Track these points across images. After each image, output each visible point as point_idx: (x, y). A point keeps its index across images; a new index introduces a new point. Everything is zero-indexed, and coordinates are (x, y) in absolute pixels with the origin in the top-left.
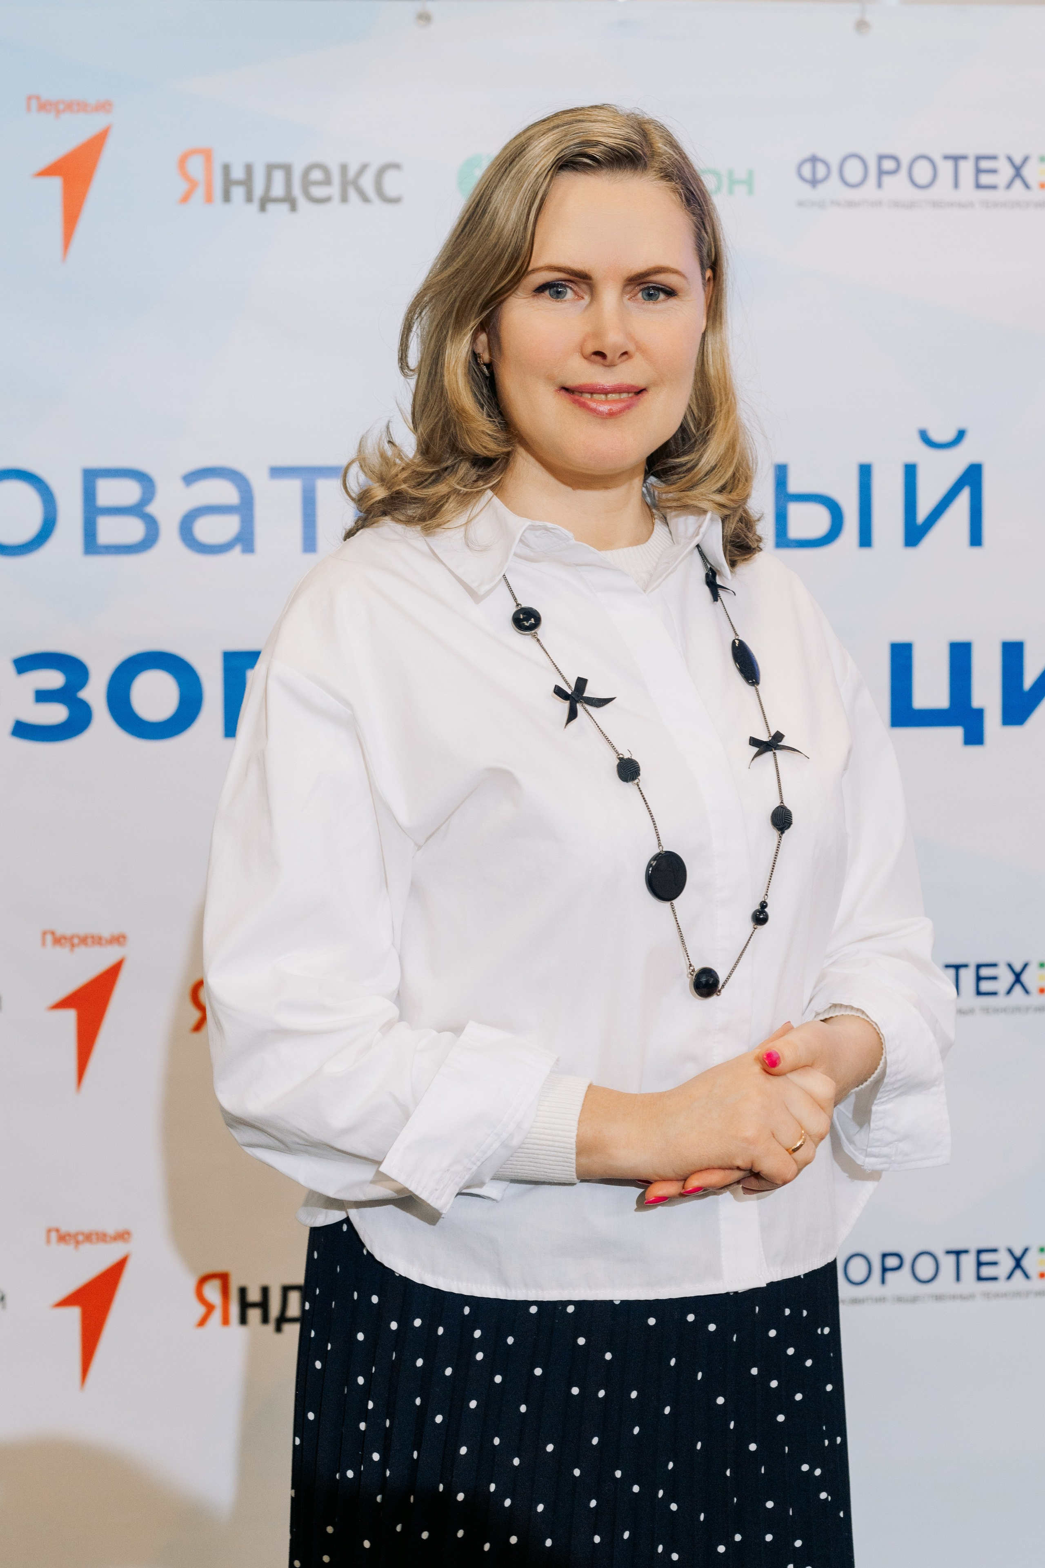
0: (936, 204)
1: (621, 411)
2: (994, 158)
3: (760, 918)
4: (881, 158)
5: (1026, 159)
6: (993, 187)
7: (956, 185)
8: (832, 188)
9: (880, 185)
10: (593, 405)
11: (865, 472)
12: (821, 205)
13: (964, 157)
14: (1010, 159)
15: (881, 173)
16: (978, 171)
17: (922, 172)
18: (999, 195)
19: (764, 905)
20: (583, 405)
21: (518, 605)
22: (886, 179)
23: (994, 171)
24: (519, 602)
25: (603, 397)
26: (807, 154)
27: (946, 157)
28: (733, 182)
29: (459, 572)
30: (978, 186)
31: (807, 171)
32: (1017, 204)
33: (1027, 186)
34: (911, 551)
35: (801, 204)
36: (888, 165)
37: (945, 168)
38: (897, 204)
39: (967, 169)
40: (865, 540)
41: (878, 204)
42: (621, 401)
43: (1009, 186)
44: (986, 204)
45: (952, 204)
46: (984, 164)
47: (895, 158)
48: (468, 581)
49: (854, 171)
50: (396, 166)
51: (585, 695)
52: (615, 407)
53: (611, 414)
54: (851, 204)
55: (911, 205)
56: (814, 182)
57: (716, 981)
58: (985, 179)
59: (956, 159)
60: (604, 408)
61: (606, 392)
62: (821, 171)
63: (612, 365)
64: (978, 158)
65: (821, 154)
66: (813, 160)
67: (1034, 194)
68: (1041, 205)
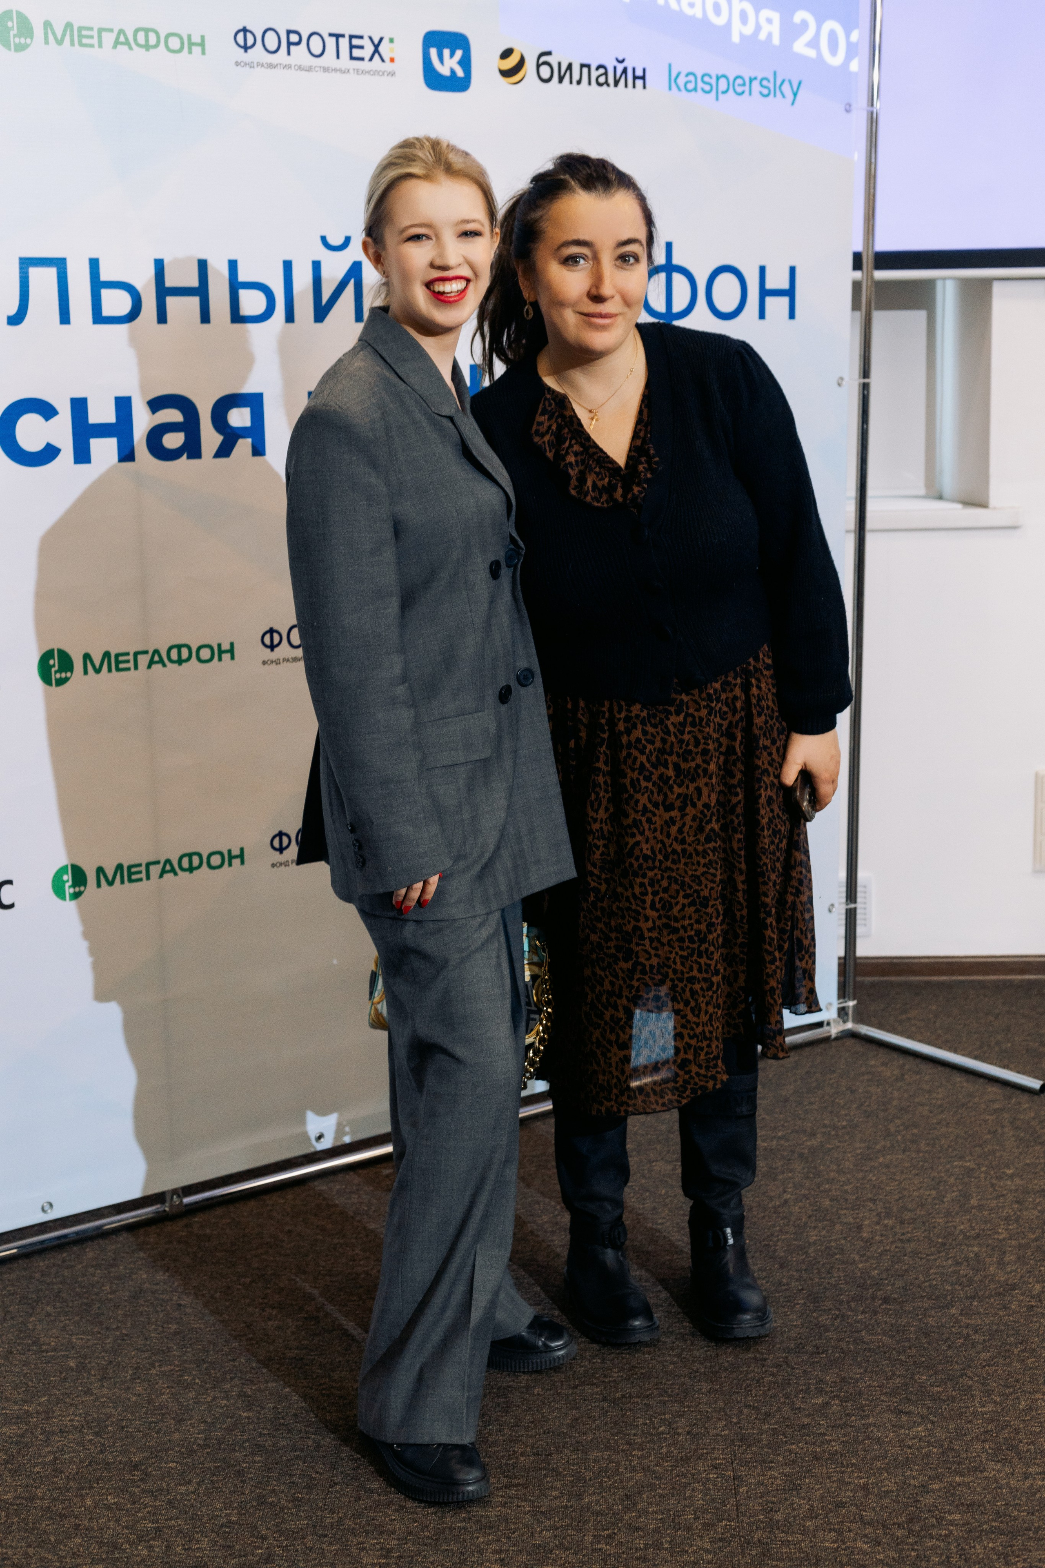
0: (326, 70)
2: (361, 37)
4: (289, 32)
5: (381, 39)
6: (362, 59)
7: (338, 57)
8: (258, 53)
9: (289, 53)
11: (288, 266)
12: (251, 65)
13: (343, 36)
14: (371, 38)
15: (289, 44)
16: (352, 47)
17: (316, 45)
18: (365, 65)
22: (292, 48)
23: (362, 47)
26: (241, 27)
27: (331, 35)
28: (191, 44)
30: (352, 58)
31: (241, 39)
32: (376, 73)
33: (383, 60)
34: (319, 325)
35: (237, 64)
36: (294, 38)
37: (331, 42)
38: (300, 68)
39: (344, 43)
40: (290, 317)
41: (288, 67)
43: (371, 59)
44: (357, 71)
45: (336, 70)
46: (355, 42)
47: (298, 33)
49: (271, 41)
54: (271, 66)
55: (309, 69)
56: (246, 48)
58: (356, 53)
59: (338, 36)
62: (251, 39)
64: (351, 37)
65: (250, 27)
66: (245, 30)
67: (388, 66)
68: (392, 74)
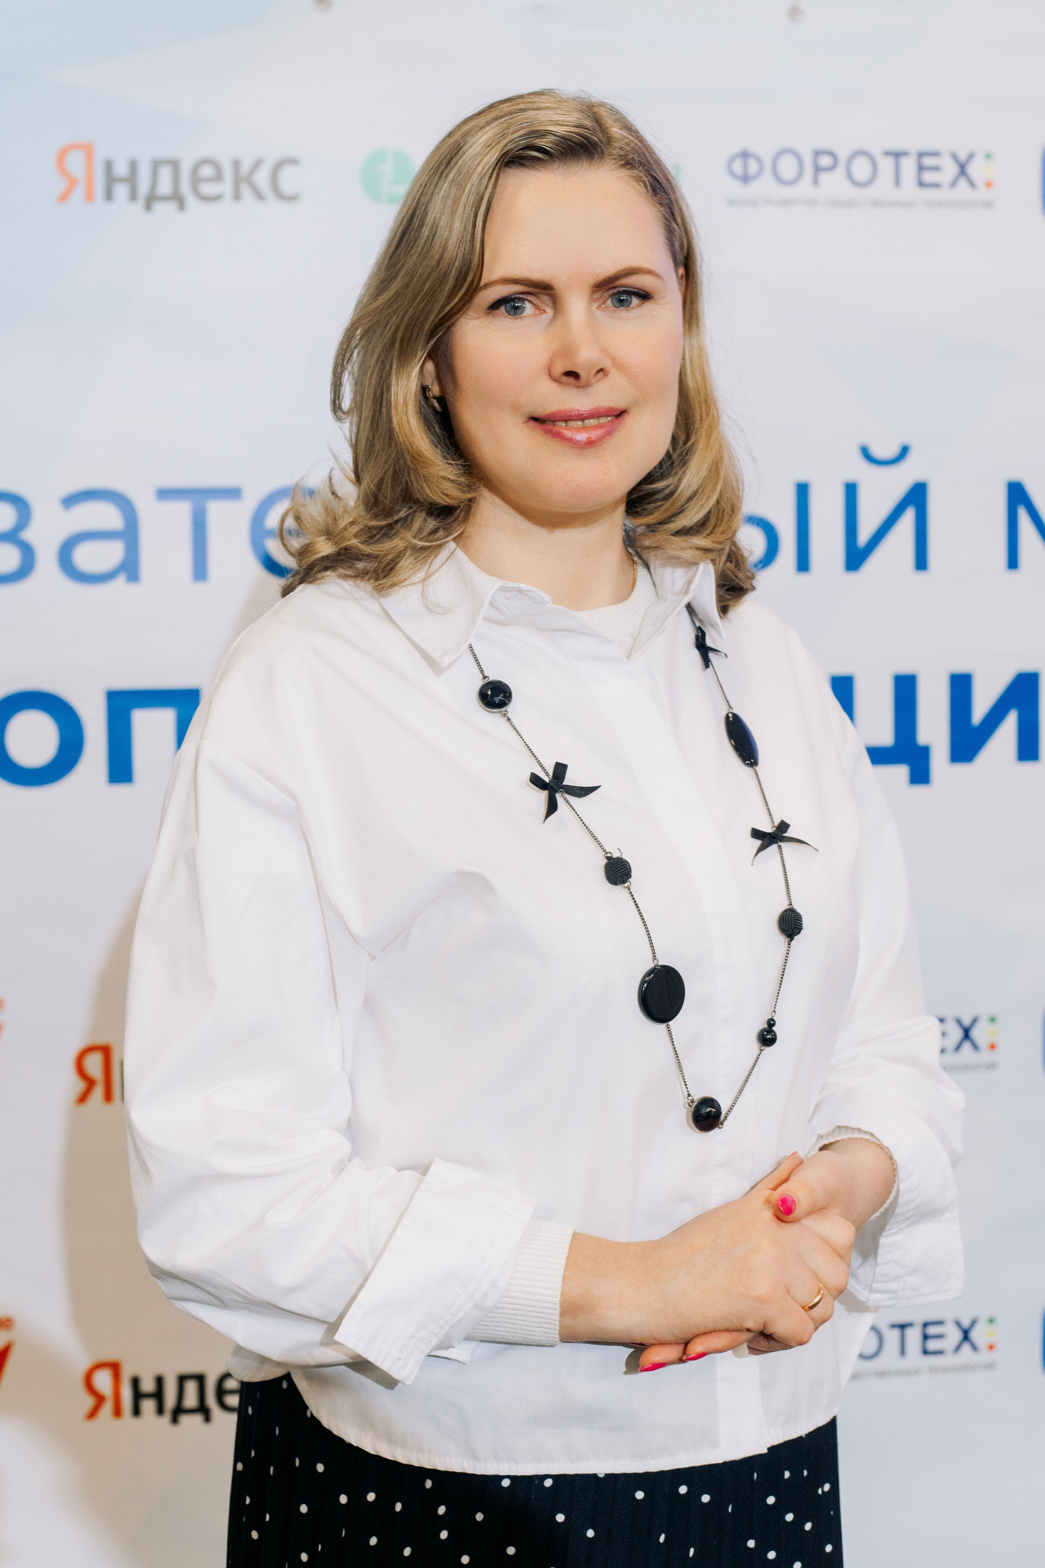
0: (877, 204)
1: (601, 439)
2: (938, 154)
3: (767, 1038)
4: (817, 153)
5: (972, 156)
6: (938, 186)
7: (899, 183)
8: (765, 185)
9: (816, 182)
10: (568, 434)
11: (803, 491)
12: (753, 203)
13: (907, 154)
14: (955, 156)
15: (817, 169)
16: (921, 168)
17: (862, 169)
18: (944, 194)
19: (771, 1023)
20: (558, 436)
21: (485, 677)
22: (824, 176)
23: (936, 169)
24: (486, 674)
25: (580, 423)
26: (739, 149)
27: (888, 154)
29: (417, 639)
30: (921, 184)
31: (738, 166)
32: (963, 204)
33: (972, 184)
34: (852, 574)
35: (732, 202)
36: (825, 161)
37: (886, 165)
38: (834, 203)
39: (909, 166)
40: (804, 564)
41: (814, 202)
42: (600, 426)
43: (955, 184)
44: (929, 204)
45: (894, 204)
46: (928, 161)
47: (832, 154)
48: (428, 650)
49: (788, 168)
50: (292, 161)
51: (565, 783)
52: (595, 435)
53: (590, 443)
54: (785, 203)
55: (849, 204)
56: (746, 179)
57: (719, 1113)
58: (928, 177)
59: (897, 155)
60: (582, 437)
61: (582, 418)
62: (753, 167)
63: (587, 385)
64: (921, 155)
65: (753, 148)
66: (745, 155)
67: (982, 194)
68: (988, 205)
